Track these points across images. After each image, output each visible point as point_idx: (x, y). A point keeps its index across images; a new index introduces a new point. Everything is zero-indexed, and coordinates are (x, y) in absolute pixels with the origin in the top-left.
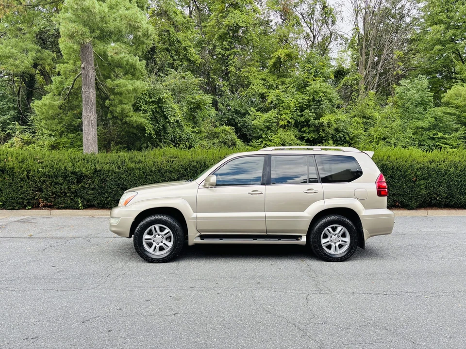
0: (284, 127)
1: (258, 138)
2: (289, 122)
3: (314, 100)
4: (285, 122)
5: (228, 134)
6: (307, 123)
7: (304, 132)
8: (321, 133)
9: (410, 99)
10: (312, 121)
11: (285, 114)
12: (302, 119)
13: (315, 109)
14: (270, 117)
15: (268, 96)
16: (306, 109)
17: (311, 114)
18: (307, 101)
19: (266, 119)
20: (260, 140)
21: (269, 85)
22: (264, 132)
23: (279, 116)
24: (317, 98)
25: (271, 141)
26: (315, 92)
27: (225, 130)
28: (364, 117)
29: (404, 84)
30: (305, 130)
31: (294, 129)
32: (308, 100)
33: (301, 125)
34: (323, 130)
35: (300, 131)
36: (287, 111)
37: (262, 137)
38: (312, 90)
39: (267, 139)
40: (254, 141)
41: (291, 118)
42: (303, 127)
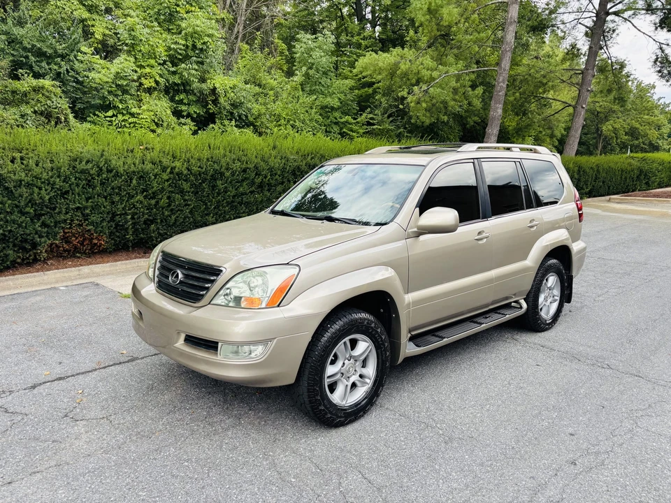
0: (149, 91)
1: (106, 107)
2: (157, 82)
3: (194, 47)
4: (151, 81)
5: (52, 95)
6: (185, 86)
7: (181, 102)
8: (209, 106)
9: (313, 64)
10: (196, 85)
11: (148, 66)
12: (177, 80)
13: (198, 63)
14: (126, 70)
15: (93, 26)
16: (182, 61)
17: (194, 72)
18: (183, 48)
19: (118, 73)
20: (110, 113)
21: (92, 6)
22: (116, 96)
23: (138, 70)
24: (199, 45)
25: (132, 115)
26: (195, 33)
27: (43, 88)
28: (260, 85)
29: (304, 40)
30: (182, 100)
31: (163, 95)
32: (184, 46)
33: (174, 90)
34: (215, 102)
35: (172, 100)
36: (152, 62)
37: (115, 107)
38: (190, 30)
39: (125, 112)
40: (100, 114)
41: (161, 76)
42: (178, 92)
